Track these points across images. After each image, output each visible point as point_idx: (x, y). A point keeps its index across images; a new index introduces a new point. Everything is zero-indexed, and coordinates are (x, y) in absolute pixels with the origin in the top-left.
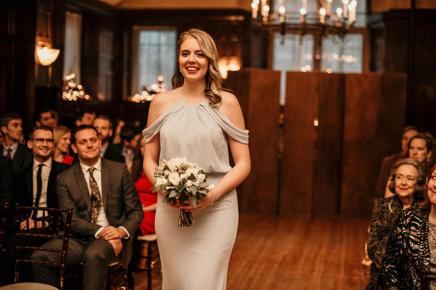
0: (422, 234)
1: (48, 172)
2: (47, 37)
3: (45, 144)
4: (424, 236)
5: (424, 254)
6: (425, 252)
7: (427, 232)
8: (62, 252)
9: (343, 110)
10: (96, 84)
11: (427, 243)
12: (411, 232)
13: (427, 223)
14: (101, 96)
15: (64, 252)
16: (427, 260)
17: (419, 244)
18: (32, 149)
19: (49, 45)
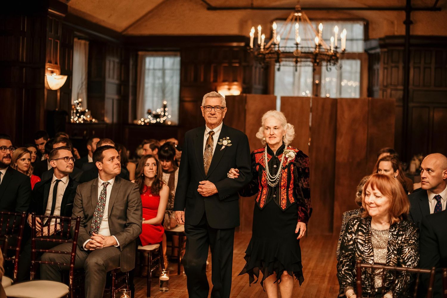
0: (367, 237)
2: (56, 63)
4: (368, 239)
5: (369, 254)
6: (369, 253)
7: (370, 236)
9: (335, 133)
10: (103, 107)
11: (371, 245)
12: (359, 236)
13: (370, 228)
16: (371, 259)
17: (364, 246)
19: (58, 71)
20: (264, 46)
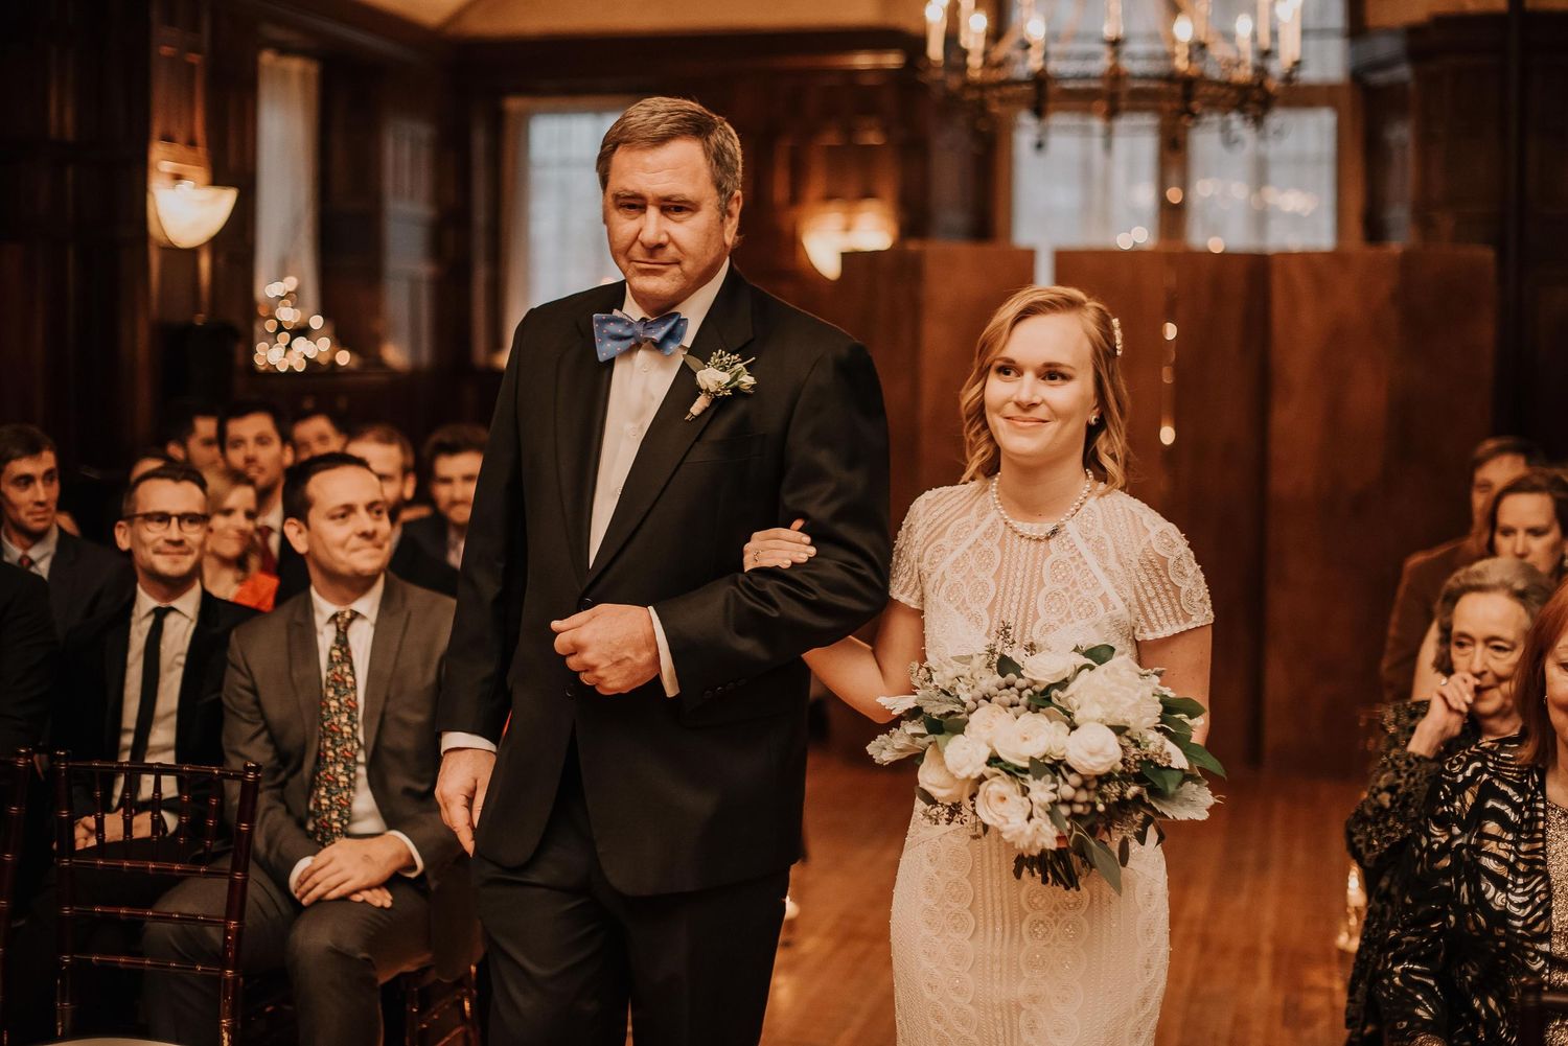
1: (185, 635)
2: (191, 143)
3: (174, 533)
8: (226, 926)
9: (1263, 386)
10: (376, 309)
14: (395, 355)
15: (233, 924)
18: (129, 553)
19: (200, 174)
20: (986, 54)
